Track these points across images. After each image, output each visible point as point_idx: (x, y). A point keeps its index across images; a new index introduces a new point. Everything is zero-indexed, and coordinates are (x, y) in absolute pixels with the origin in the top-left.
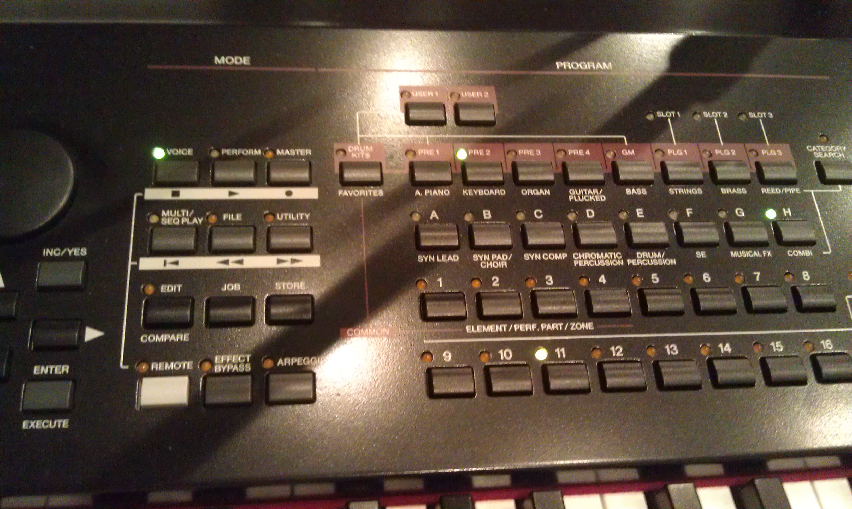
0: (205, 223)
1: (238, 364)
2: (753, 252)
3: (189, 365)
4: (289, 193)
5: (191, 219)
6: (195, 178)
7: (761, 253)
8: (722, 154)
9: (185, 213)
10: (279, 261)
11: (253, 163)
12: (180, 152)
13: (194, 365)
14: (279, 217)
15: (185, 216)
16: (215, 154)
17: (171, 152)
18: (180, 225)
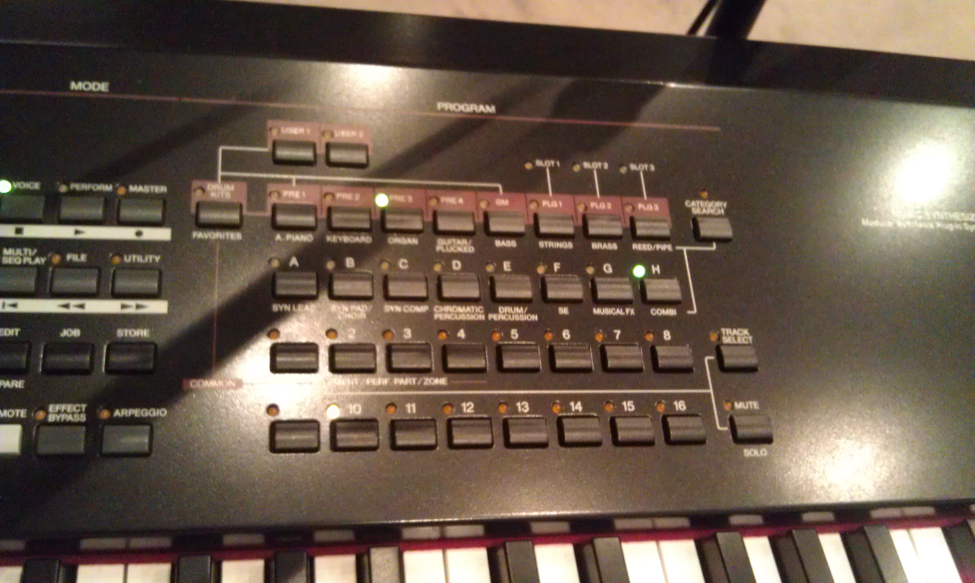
0: (49, 263)
1: (73, 413)
2: (616, 310)
3: (22, 413)
4: (139, 234)
5: (33, 258)
6: (40, 215)
7: (624, 311)
8: (597, 207)
9: (28, 252)
10: (123, 307)
11: (102, 199)
12: (27, 185)
13: (28, 414)
14: (127, 259)
15: (28, 255)
16: (63, 189)
17: (18, 185)
18: (22, 266)
